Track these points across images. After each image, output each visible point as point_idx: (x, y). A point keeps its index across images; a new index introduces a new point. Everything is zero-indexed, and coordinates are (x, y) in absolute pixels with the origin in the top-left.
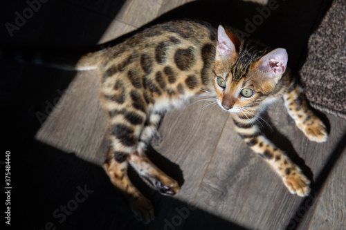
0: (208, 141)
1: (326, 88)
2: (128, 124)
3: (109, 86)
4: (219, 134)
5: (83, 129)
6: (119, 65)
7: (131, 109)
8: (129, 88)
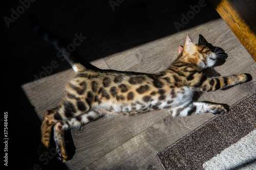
0: (103, 149)
1: (177, 165)
2: (76, 107)
3: (78, 81)
4: (111, 150)
5: (48, 99)
6: (90, 75)
7: (83, 100)
8: (89, 89)
